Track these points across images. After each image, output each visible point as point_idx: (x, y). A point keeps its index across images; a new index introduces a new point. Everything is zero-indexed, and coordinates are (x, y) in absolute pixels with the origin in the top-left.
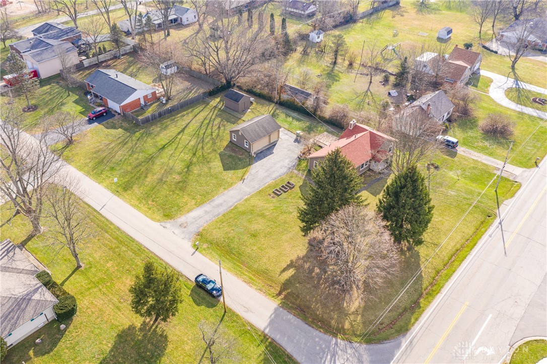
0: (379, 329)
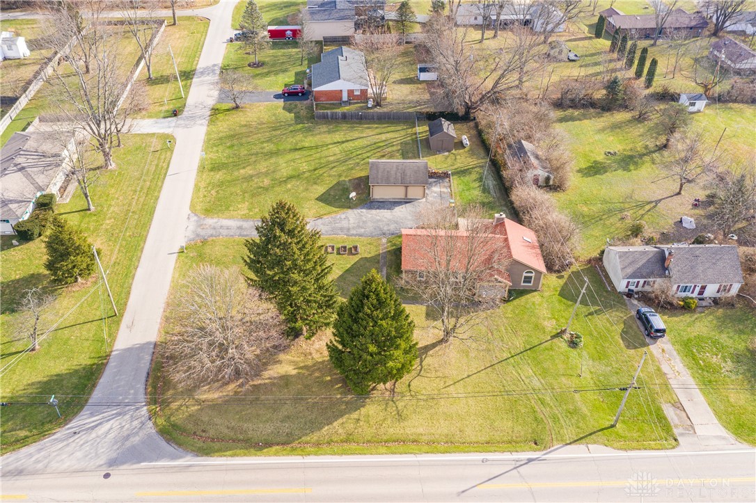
0: (195, 433)
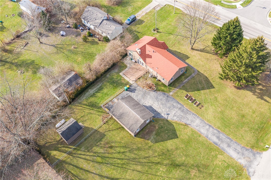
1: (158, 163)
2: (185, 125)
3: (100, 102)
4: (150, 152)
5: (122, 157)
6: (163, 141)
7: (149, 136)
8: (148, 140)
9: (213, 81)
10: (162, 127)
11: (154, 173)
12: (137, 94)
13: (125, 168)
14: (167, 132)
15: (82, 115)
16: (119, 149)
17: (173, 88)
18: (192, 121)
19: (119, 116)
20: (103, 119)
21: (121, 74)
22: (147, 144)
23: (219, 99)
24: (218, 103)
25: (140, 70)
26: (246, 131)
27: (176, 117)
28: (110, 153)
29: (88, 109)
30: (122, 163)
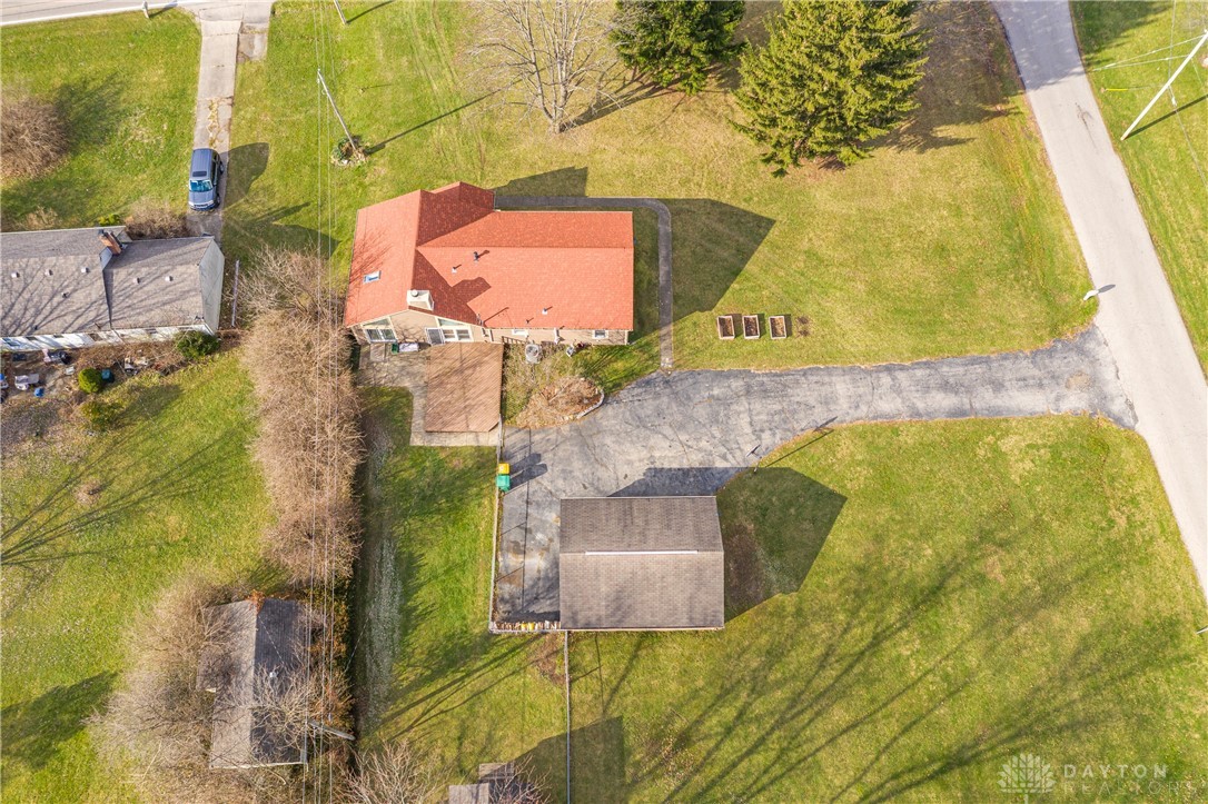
1: (877, 641)
2: (818, 434)
3: (464, 618)
4: (817, 627)
5: (753, 739)
6: (817, 554)
7: (756, 579)
8: (768, 595)
9: (745, 200)
10: (764, 511)
11: (899, 686)
12: (561, 467)
13: (799, 762)
14: (792, 511)
15: (455, 733)
16: (714, 721)
17: (654, 336)
18: (827, 403)
19: (613, 614)
20: (547, 670)
21: (417, 441)
22: (779, 613)
23: (825, 251)
24: (835, 270)
25: (474, 366)
26: (994, 295)
27: (768, 433)
28: (702, 765)
29: (449, 685)
30: (773, 755)
